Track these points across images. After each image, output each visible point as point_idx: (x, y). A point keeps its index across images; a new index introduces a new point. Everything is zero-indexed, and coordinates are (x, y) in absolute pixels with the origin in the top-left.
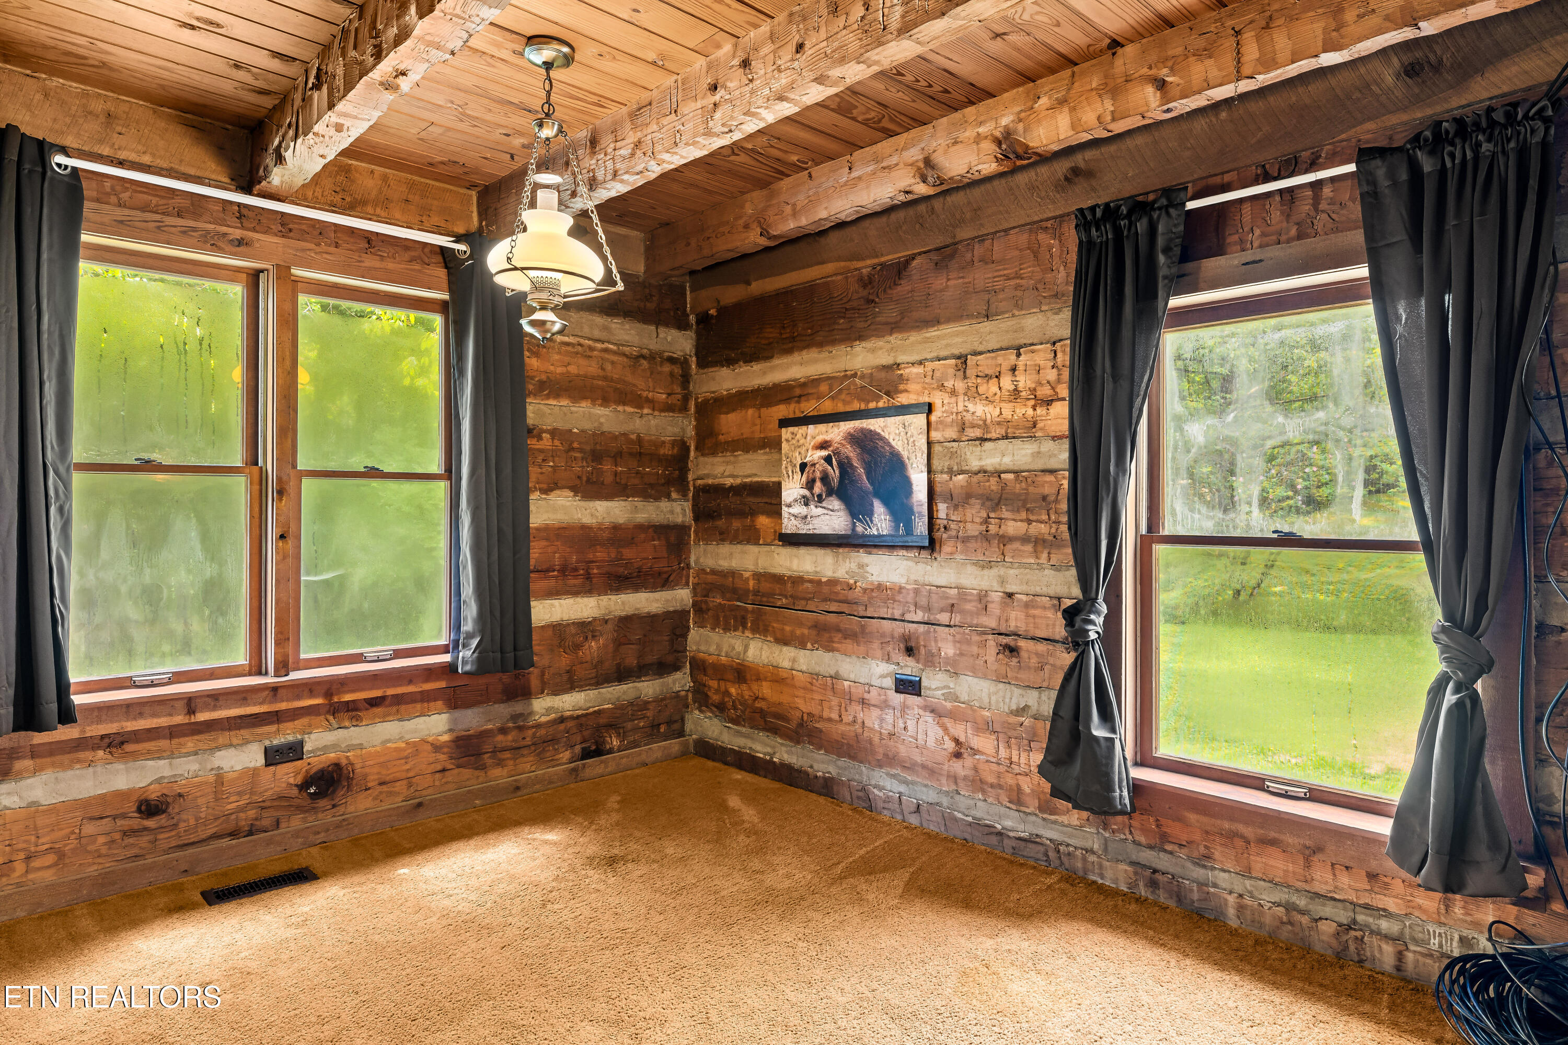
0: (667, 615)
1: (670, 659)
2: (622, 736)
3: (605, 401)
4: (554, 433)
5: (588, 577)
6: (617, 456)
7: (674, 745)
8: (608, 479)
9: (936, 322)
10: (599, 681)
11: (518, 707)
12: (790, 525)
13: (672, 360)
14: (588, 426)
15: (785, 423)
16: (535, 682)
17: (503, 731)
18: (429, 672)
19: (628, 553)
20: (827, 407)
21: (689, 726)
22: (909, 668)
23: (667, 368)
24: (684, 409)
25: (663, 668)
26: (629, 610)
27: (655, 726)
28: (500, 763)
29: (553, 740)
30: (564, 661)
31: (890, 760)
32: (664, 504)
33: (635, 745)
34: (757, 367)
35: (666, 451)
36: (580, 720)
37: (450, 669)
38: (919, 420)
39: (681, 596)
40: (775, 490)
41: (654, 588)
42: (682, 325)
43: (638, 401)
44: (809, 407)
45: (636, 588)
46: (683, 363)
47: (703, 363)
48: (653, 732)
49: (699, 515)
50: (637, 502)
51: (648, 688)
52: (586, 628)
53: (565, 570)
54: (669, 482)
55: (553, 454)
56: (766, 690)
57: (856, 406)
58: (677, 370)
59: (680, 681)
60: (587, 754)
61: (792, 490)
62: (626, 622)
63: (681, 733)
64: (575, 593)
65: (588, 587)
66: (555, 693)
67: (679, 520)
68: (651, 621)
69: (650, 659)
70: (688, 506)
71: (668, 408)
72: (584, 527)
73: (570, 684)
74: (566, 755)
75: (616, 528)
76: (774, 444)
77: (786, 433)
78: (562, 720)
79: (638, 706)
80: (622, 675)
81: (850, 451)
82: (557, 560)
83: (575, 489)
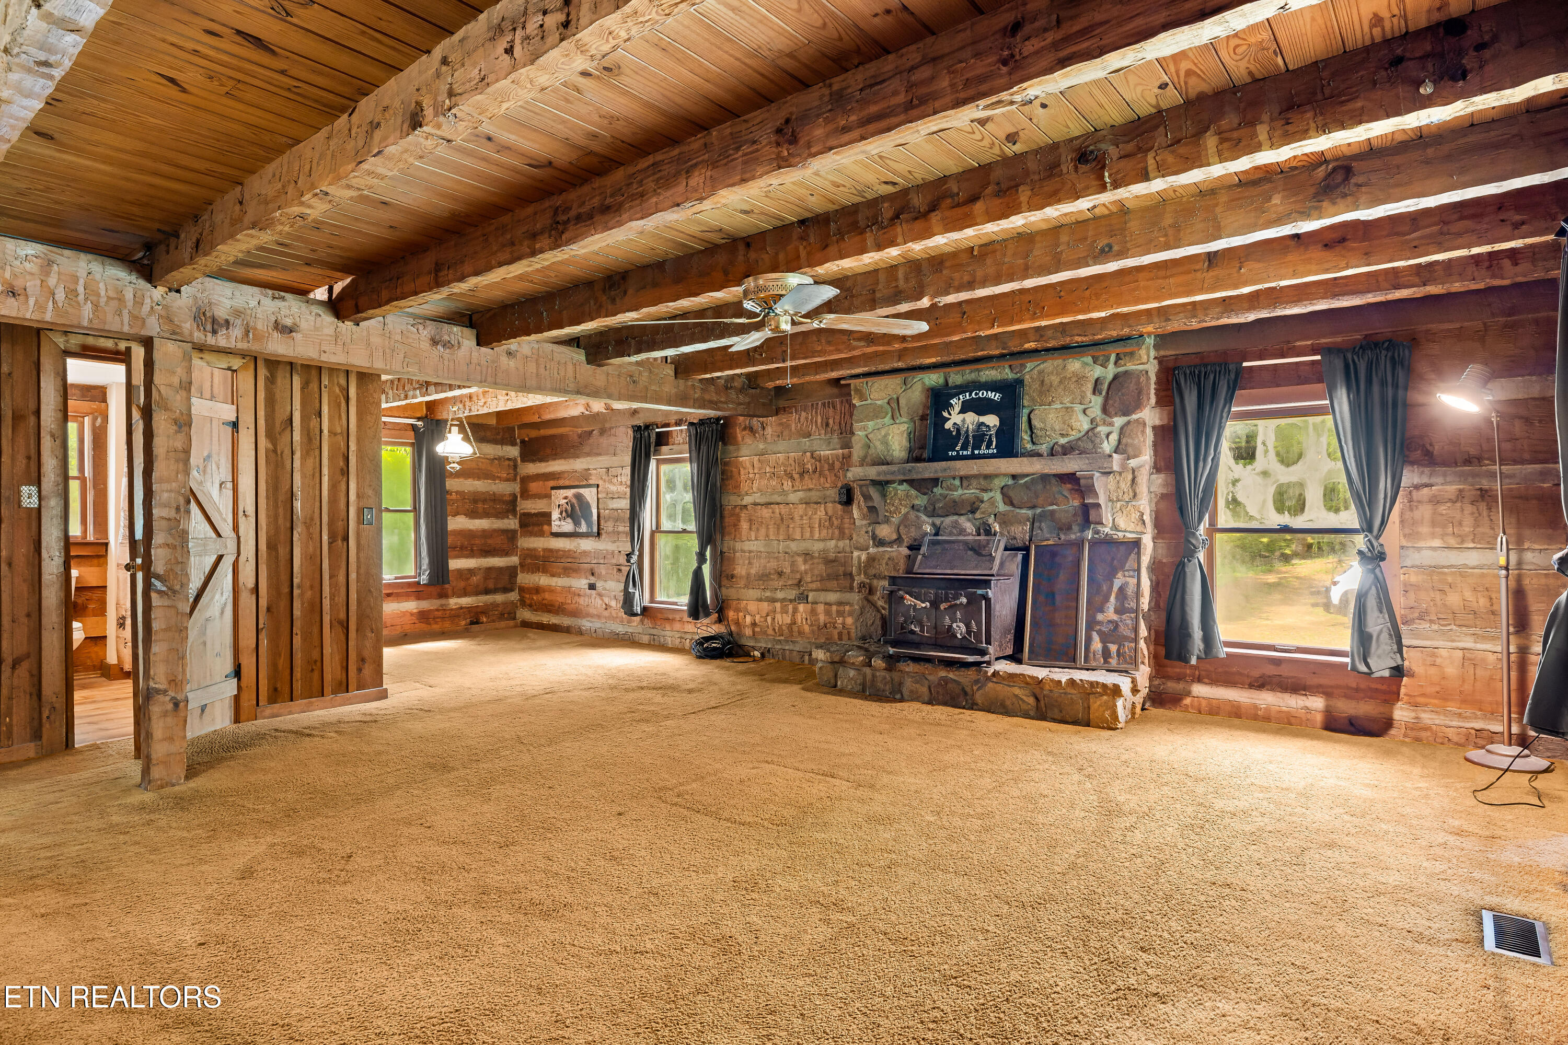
0: (508, 568)
1: (509, 586)
2: (488, 617)
3: (479, 478)
4: (457, 492)
5: (472, 550)
6: (484, 501)
7: (512, 623)
8: (480, 510)
9: (599, 454)
10: (477, 593)
11: (443, 601)
12: (555, 529)
13: (509, 459)
14: (471, 489)
15: (553, 488)
16: (450, 592)
17: (437, 610)
18: (409, 584)
19: (490, 541)
20: (567, 483)
21: (518, 616)
22: (592, 580)
23: (507, 463)
24: (515, 480)
25: (506, 590)
26: (490, 565)
27: (502, 614)
28: (436, 623)
29: (458, 616)
30: (462, 584)
31: (588, 615)
32: (506, 521)
33: (494, 621)
34: (543, 464)
35: (507, 498)
36: (469, 609)
37: (418, 583)
38: (594, 490)
39: (514, 560)
40: (547, 516)
41: (501, 556)
42: (513, 444)
43: (494, 478)
44: (561, 483)
45: (493, 556)
46: (515, 460)
47: (523, 460)
48: (501, 616)
49: (523, 525)
50: (493, 520)
51: (499, 598)
52: (471, 572)
53: (462, 548)
54: (508, 511)
55: (457, 501)
56: (547, 595)
57: (577, 483)
58: (511, 463)
59: (514, 596)
60: (472, 623)
61: (555, 515)
62: (489, 570)
63: (514, 618)
64: (467, 557)
65: (472, 554)
66: (459, 596)
67: (513, 527)
68: (500, 570)
69: (499, 586)
70: (517, 521)
71: (508, 480)
72: (470, 530)
73: (465, 594)
74: (463, 623)
75: (484, 531)
76: (549, 496)
77: (553, 492)
78: (461, 608)
79: (495, 605)
80: (487, 592)
81: (574, 501)
82: (459, 544)
83: (466, 515)
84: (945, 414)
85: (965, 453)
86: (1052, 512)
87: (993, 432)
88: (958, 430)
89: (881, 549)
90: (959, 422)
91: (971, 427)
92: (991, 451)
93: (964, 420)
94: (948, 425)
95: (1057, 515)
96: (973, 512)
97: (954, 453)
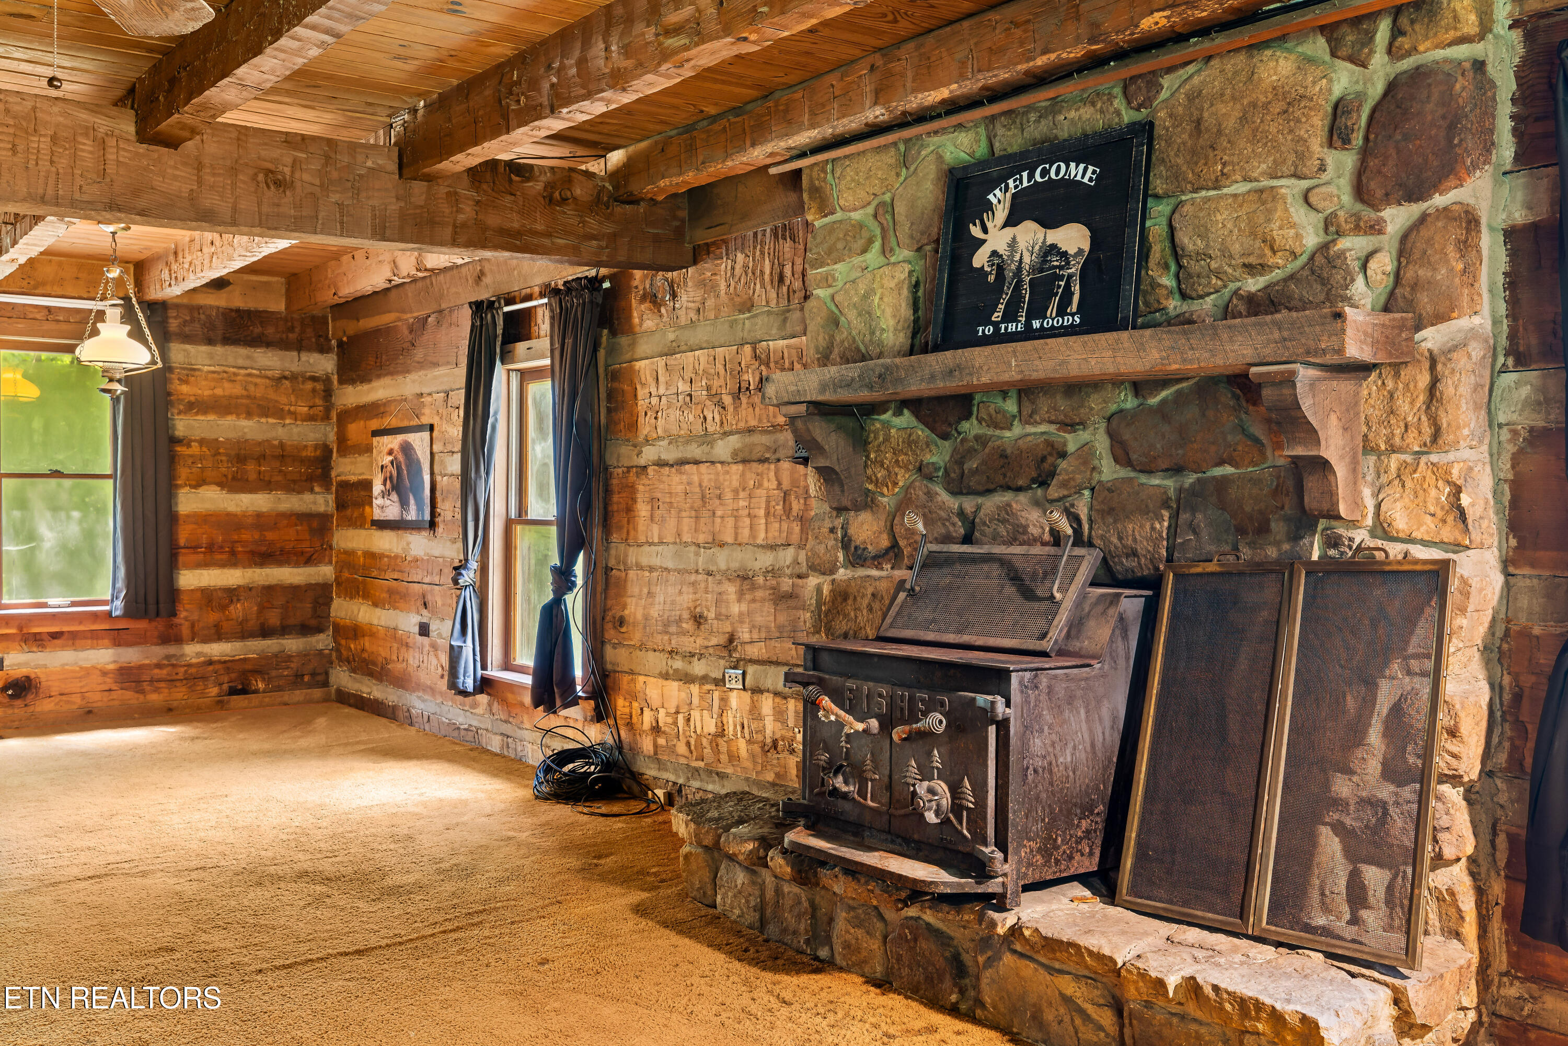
0: (309, 587)
1: (313, 622)
2: (268, 681)
3: (249, 415)
4: (202, 442)
5: (233, 553)
6: (261, 458)
7: (317, 693)
8: (253, 476)
9: (436, 365)
10: (244, 634)
11: (172, 650)
12: (377, 515)
13: (314, 379)
14: (232, 435)
15: (377, 433)
16: (185, 631)
17: (158, 666)
18: (95, 616)
19: (270, 536)
20: (395, 423)
21: (332, 679)
22: (425, 617)
23: (309, 386)
24: (326, 417)
25: (305, 630)
26: (272, 581)
27: (299, 676)
28: (157, 690)
29: (204, 678)
30: (213, 617)
31: (419, 687)
32: (308, 497)
33: (279, 689)
34: (365, 387)
35: (309, 453)
36: (227, 664)
37: (109, 614)
38: (426, 435)
39: (325, 572)
40: (367, 485)
41: (297, 565)
42: (323, 349)
43: (280, 414)
44: (389, 421)
45: (280, 563)
46: (327, 380)
47: (341, 382)
48: (297, 680)
49: (341, 505)
50: (280, 494)
51: (292, 644)
52: (232, 594)
53: (211, 548)
54: (310, 479)
55: (202, 458)
56: (367, 642)
57: (405, 423)
58: (319, 386)
59: (322, 641)
60: (233, 692)
61: (377, 488)
62: (269, 590)
63: (326, 684)
64: (222, 565)
65: (233, 560)
66: (206, 640)
67: (322, 509)
68: (294, 591)
69: (291, 621)
70: (331, 498)
71: (311, 418)
72: (229, 514)
73: (218, 635)
74: (214, 691)
75: (259, 515)
76: (369, 449)
77: (376, 440)
78: (210, 663)
79: (282, 658)
80: (265, 632)
81: (401, 458)
82: (204, 540)
83: (221, 485)
84: (976, 231)
85: (1012, 327)
86: (1223, 482)
87: (1074, 269)
88: (1000, 269)
89: (861, 572)
90: (1002, 249)
91: (1027, 259)
92: (1067, 321)
93: (1013, 244)
94: (980, 259)
95: (1233, 492)
96: (1044, 483)
97: (989, 330)
